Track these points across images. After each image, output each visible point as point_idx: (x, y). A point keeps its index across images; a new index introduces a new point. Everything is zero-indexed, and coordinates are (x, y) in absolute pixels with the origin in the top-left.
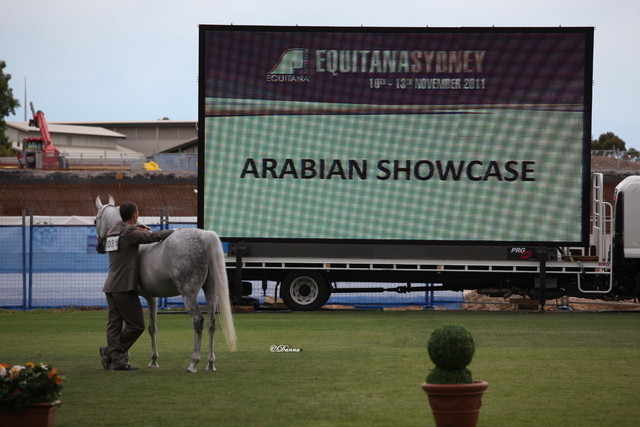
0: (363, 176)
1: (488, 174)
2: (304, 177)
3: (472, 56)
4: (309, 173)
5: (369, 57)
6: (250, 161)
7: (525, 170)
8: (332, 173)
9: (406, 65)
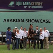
0: (23, 22)
1: (43, 22)
2: (14, 22)
3: (40, 3)
4: (14, 21)
5: (24, 3)
6: (5, 19)
7: (49, 21)
8: (18, 21)
9: (30, 4)
